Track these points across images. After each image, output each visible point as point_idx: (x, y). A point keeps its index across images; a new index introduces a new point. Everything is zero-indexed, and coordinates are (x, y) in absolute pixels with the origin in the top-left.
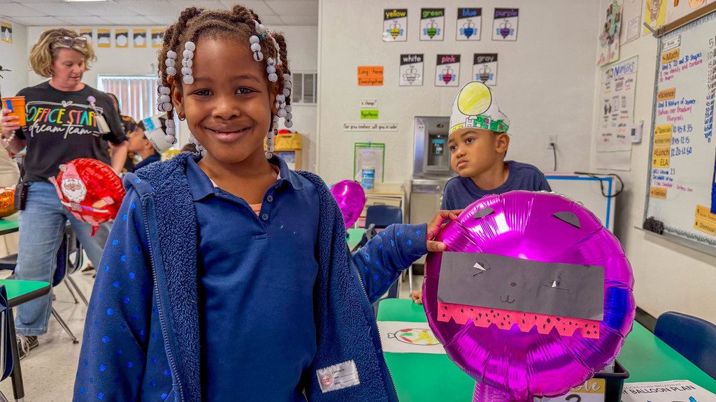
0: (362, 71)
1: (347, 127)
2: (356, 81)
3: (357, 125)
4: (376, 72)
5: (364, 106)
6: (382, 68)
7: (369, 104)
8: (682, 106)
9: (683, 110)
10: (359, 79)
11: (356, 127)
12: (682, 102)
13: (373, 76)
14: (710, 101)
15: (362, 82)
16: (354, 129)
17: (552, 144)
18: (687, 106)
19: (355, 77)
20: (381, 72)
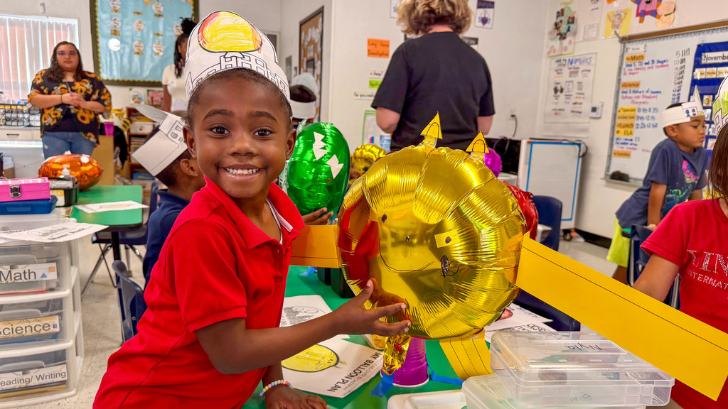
0: (372, 43)
1: (357, 95)
2: (366, 52)
3: (366, 94)
4: (384, 45)
5: (373, 76)
6: (388, 42)
7: (377, 74)
8: (648, 95)
9: (648, 97)
10: (369, 51)
11: (365, 96)
12: (648, 92)
13: (380, 49)
14: (676, 93)
15: (370, 53)
16: (363, 98)
17: (513, 116)
18: (652, 95)
19: (365, 48)
20: (388, 46)
